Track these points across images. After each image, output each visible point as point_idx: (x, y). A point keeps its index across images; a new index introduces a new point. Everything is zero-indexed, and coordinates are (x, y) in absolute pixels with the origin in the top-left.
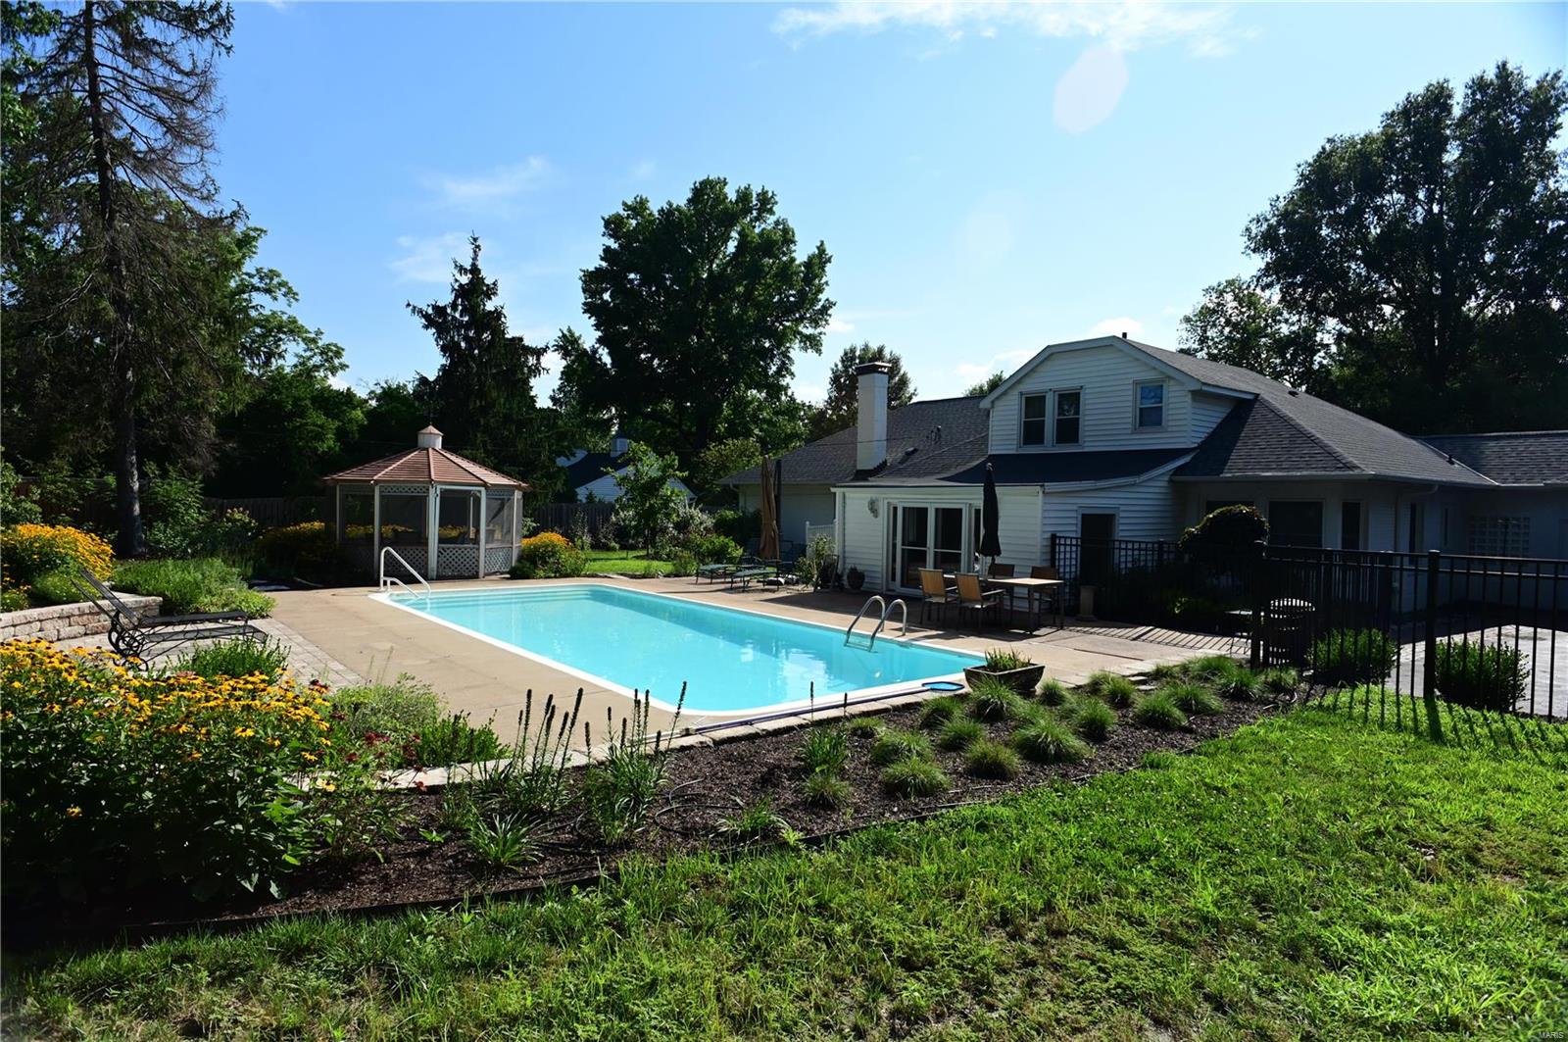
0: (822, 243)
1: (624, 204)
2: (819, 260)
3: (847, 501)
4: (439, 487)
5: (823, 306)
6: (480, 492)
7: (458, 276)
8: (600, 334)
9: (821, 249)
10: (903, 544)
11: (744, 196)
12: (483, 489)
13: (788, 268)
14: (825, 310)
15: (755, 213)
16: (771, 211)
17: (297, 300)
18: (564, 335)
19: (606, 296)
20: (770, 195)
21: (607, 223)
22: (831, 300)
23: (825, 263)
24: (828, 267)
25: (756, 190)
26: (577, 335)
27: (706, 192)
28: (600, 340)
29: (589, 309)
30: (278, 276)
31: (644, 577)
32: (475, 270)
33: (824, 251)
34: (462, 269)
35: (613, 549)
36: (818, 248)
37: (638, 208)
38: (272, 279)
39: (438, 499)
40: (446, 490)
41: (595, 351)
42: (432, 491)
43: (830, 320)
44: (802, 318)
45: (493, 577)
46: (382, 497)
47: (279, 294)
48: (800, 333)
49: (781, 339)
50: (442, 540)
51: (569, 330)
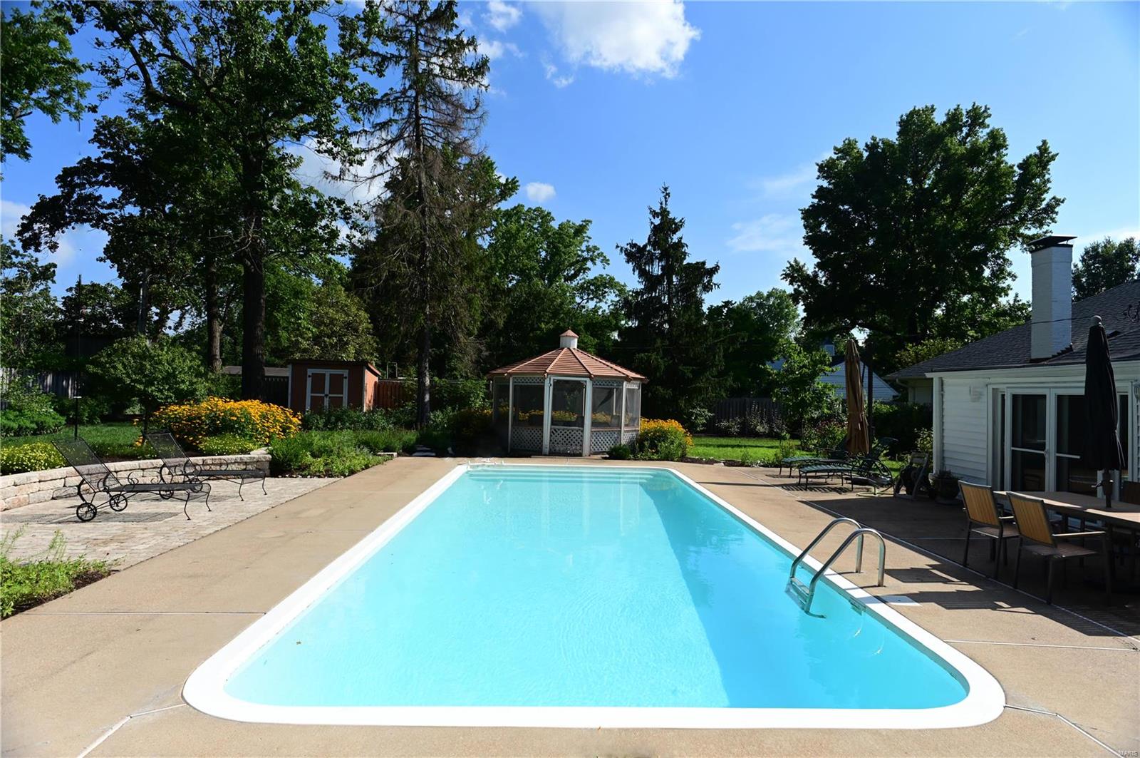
0: (1044, 142)
1: (835, 148)
2: (1041, 160)
3: (946, 388)
4: (552, 378)
5: (1048, 205)
6: (586, 382)
7: (653, 220)
8: (818, 260)
9: (1044, 148)
10: (1014, 444)
11: (954, 118)
12: (588, 379)
13: (996, 171)
14: (1051, 209)
15: (965, 130)
16: (983, 125)
17: (609, 264)
18: (791, 266)
19: (823, 228)
20: (983, 109)
21: (821, 168)
22: (1058, 197)
23: (1048, 162)
24: (1052, 166)
25: (966, 107)
26: (801, 264)
27: (913, 124)
28: (818, 265)
29: (809, 241)
30: (598, 249)
31: (742, 465)
32: (664, 213)
33: (1046, 150)
34: (655, 214)
35: (784, 438)
36: (1039, 148)
37: (847, 149)
38: (594, 252)
39: (551, 388)
40: (558, 381)
41: (816, 275)
42: (547, 381)
43: (1057, 218)
44: (1023, 220)
45: (596, 457)
46: (515, 387)
47: (598, 261)
48: (1022, 235)
49: (991, 242)
50: (554, 422)
51: (796, 261)
